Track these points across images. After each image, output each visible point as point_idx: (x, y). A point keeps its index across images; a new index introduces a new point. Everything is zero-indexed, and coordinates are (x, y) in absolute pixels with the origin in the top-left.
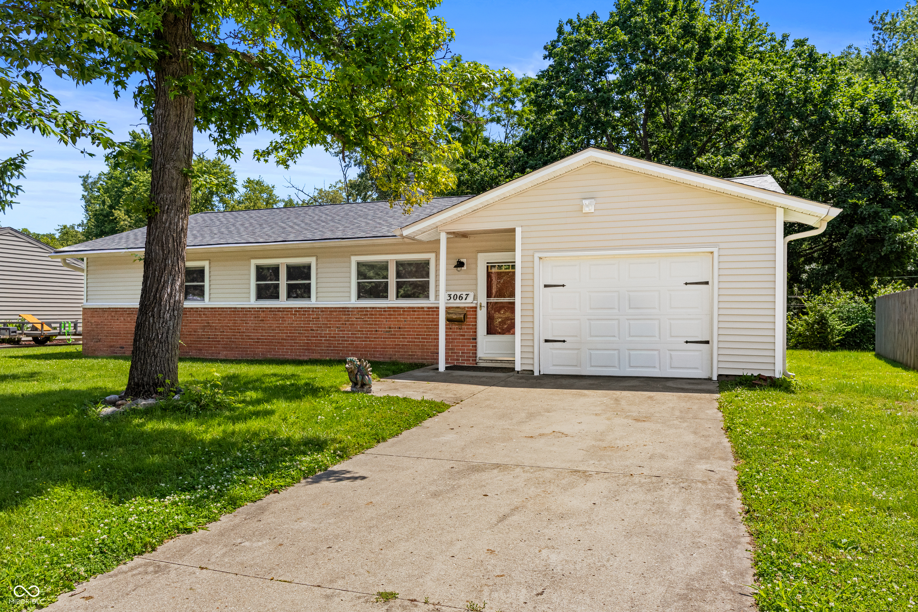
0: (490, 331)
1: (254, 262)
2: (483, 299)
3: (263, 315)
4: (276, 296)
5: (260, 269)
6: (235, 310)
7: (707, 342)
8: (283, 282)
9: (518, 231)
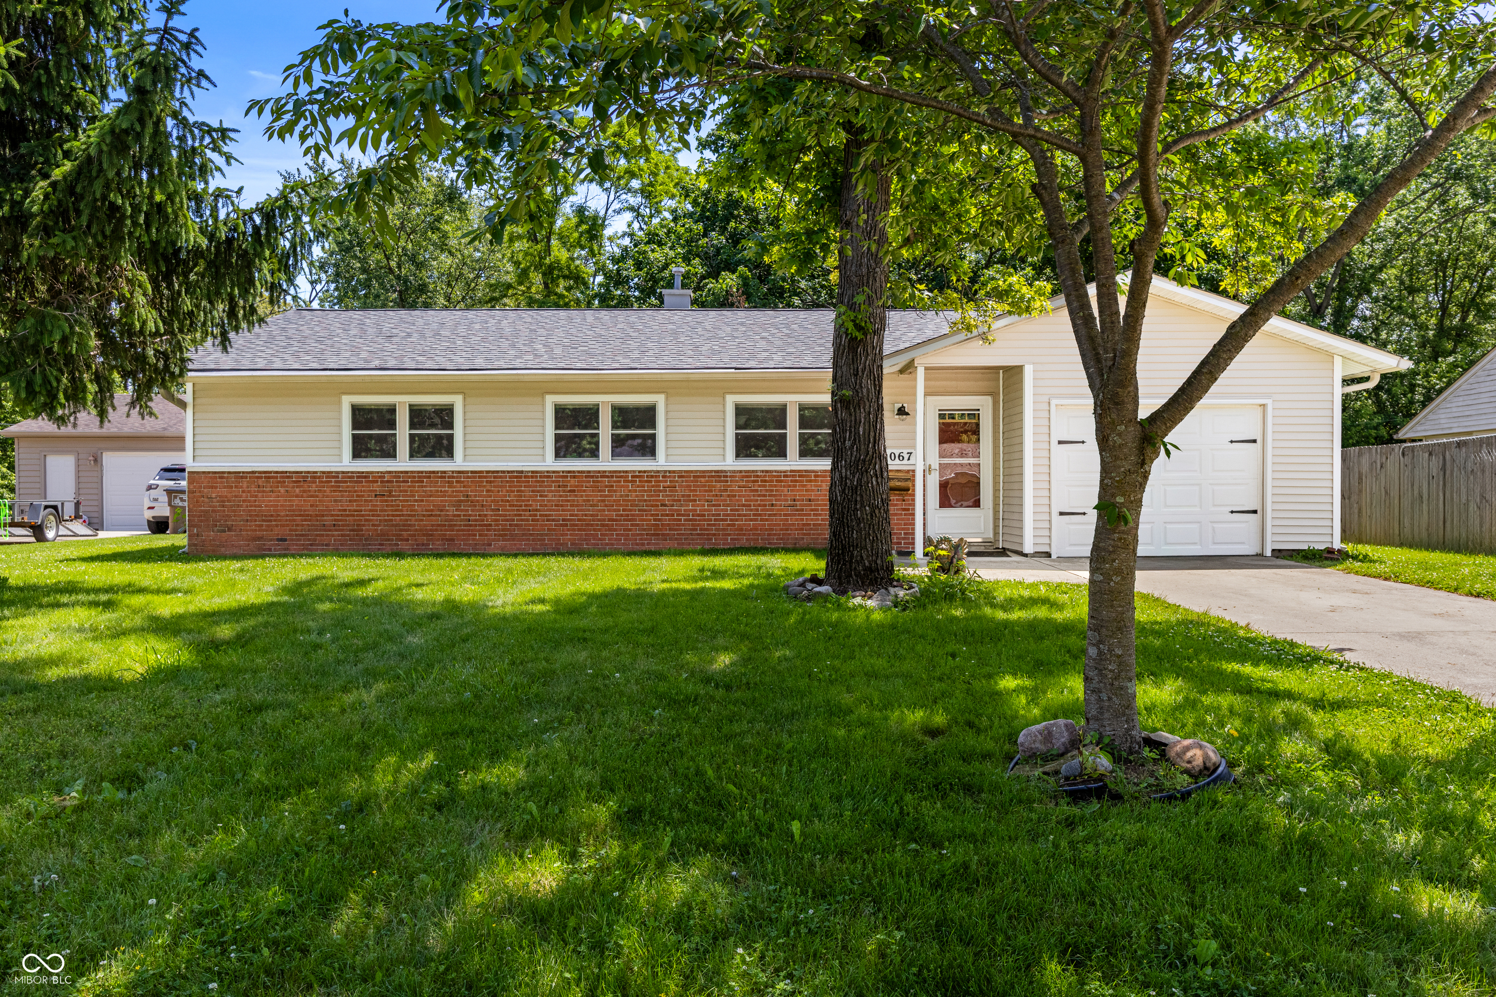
0: (944, 504)
1: (551, 400)
2: (932, 460)
7: (1255, 512)
8: (605, 432)
9: (1028, 369)
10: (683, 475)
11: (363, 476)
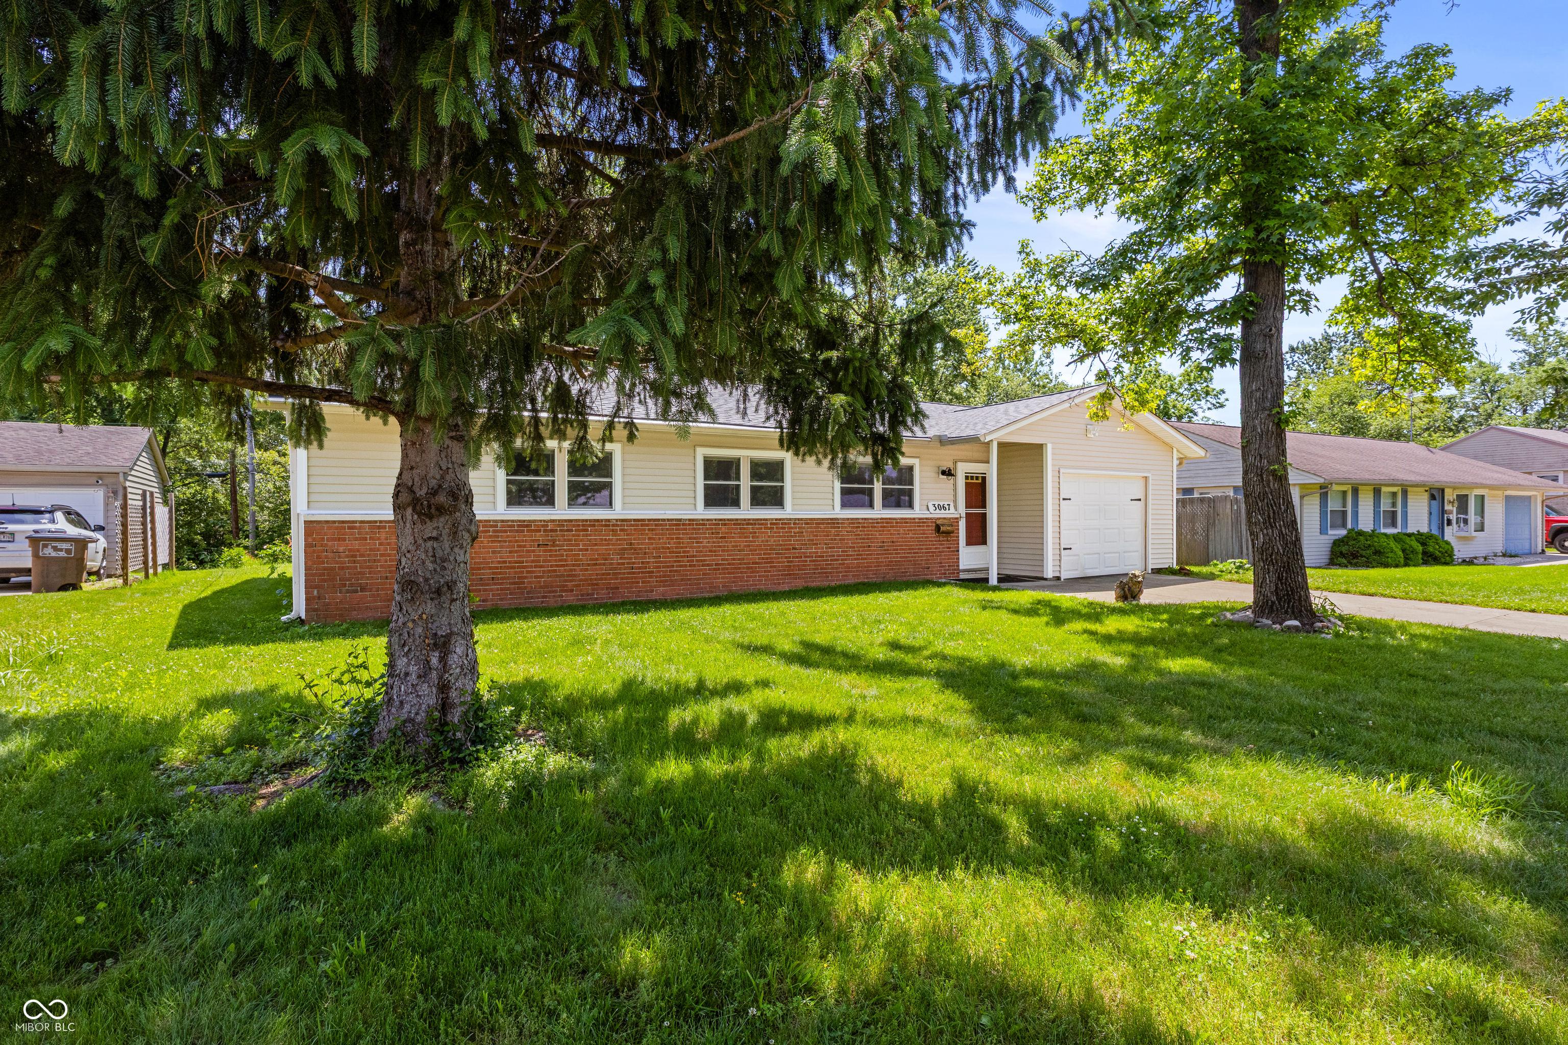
0: (969, 543)
1: (701, 452)
2: (962, 510)
3: (724, 529)
4: (736, 503)
5: (709, 464)
6: (678, 523)
8: (745, 483)
9: (1049, 446)
10: (809, 522)
11: (525, 525)
